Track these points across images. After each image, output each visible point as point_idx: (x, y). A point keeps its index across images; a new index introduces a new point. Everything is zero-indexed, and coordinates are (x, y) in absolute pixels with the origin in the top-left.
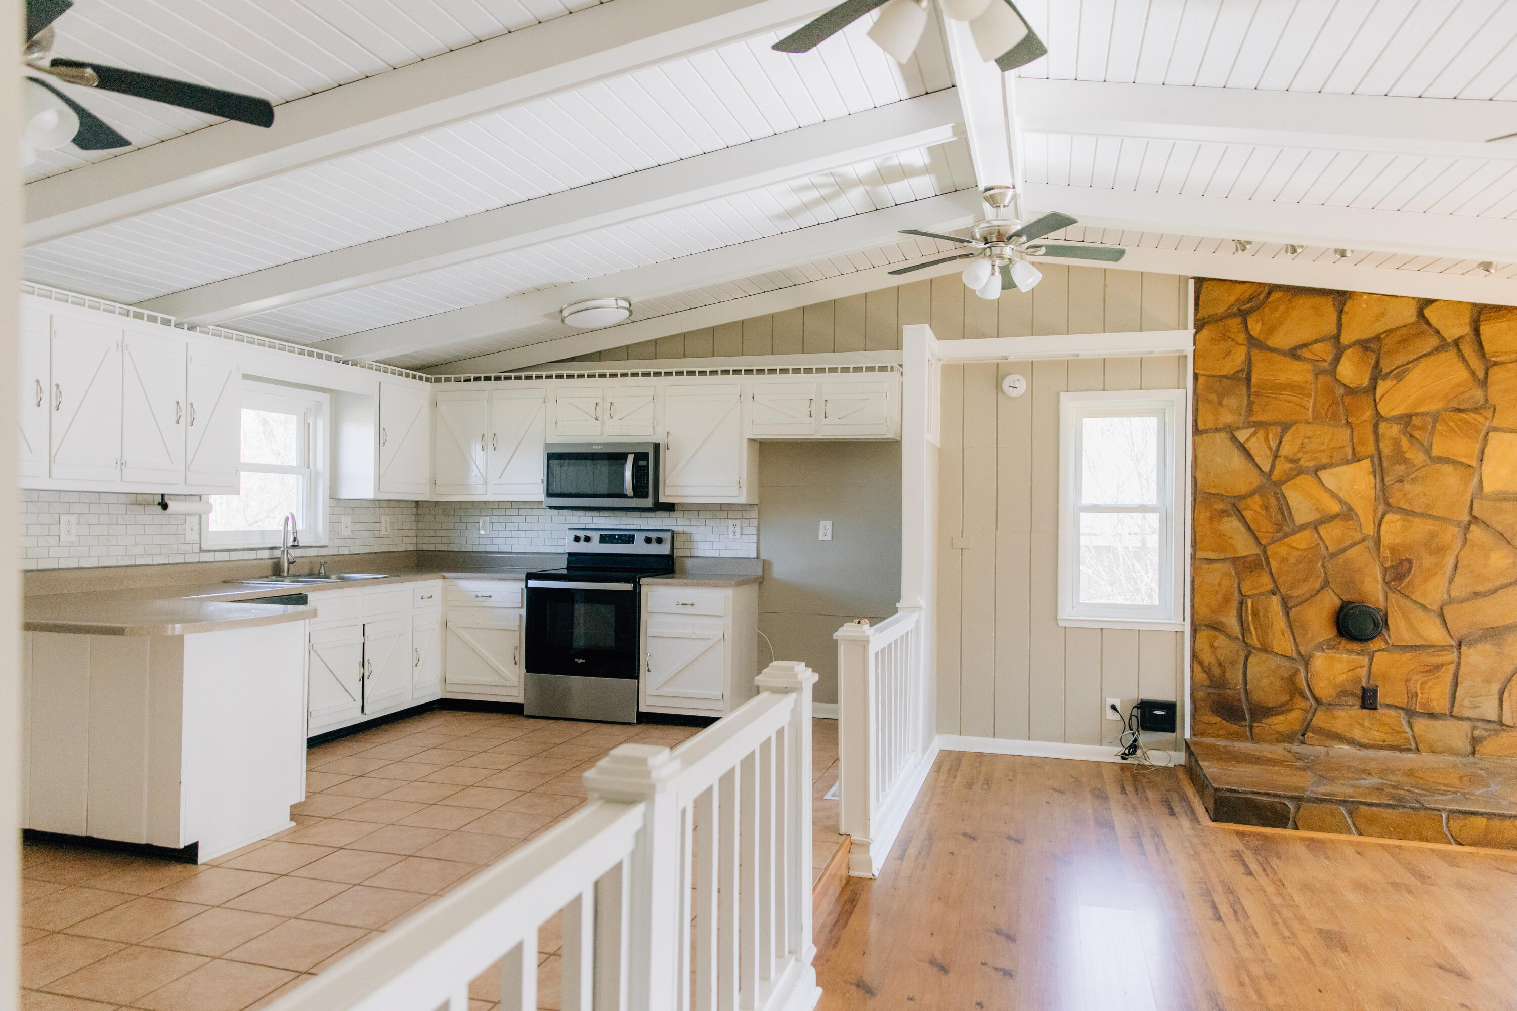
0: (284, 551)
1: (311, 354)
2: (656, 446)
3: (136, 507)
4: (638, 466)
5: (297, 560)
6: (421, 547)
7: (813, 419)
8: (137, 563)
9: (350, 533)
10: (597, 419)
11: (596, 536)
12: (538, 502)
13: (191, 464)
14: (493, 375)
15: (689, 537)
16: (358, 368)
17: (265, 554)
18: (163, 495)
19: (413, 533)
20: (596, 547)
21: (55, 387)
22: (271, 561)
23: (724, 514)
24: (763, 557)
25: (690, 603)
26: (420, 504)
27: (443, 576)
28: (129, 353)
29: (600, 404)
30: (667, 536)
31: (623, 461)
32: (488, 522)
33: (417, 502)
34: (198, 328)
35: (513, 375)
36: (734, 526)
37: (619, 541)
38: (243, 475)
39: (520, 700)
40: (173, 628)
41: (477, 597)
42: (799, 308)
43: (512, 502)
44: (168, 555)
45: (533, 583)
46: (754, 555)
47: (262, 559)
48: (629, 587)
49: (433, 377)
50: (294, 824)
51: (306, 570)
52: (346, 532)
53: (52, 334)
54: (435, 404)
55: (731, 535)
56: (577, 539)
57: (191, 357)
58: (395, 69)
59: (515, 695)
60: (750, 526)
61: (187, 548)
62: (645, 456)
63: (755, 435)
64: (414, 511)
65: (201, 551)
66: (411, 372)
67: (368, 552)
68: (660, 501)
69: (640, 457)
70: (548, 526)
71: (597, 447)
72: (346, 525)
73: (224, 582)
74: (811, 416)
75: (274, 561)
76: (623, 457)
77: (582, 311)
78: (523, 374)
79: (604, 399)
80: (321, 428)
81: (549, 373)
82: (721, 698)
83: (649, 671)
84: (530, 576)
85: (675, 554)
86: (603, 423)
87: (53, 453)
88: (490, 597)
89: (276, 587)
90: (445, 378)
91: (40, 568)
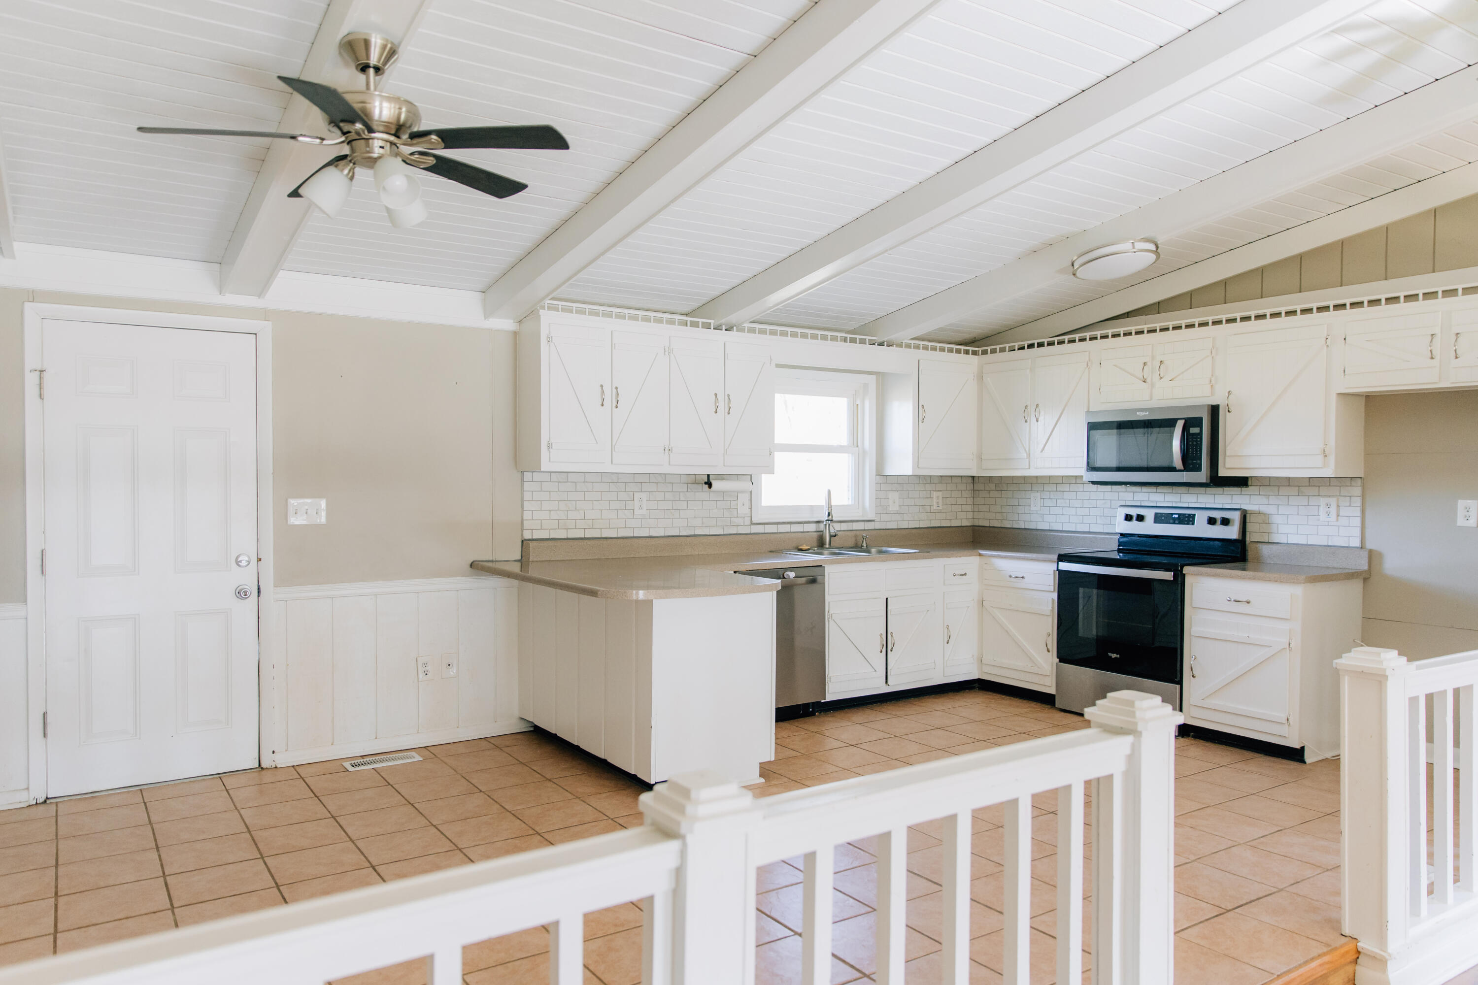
0: (826, 525)
1: (853, 341)
2: (1214, 410)
3: (695, 486)
4: (1189, 434)
5: (838, 533)
6: (977, 523)
7: (1435, 362)
8: (697, 533)
9: (897, 508)
10: (1144, 382)
11: (1149, 515)
12: (1076, 476)
13: (728, 448)
14: (1046, 341)
15: (1265, 518)
16: (894, 348)
17: (812, 528)
18: (708, 476)
19: (969, 508)
20: (1150, 528)
21: (615, 390)
22: (816, 533)
23: (1313, 491)
24: (1369, 546)
25: (1245, 600)
26: (976, 480)
27: (979, 553)
28: (674, 355)
29: (1149, 364)
30: (1236, 517)
31: (1173, 428)
32: (1039, 498)
33: (973, 477)
34: (735, 327)
35: (1066, 338)
36: (1328, 506)
37: (1177, 522)
38: (778, 456)
39: (1052, 691)
40: (637, 594)
41: (1010, 576)
42: (1429, 211)
43: (1063, 476)
44: (723, 527)
45: (1065, 566)
46: (1356, 543)
47: (808, 532)
48: (1168, 576)
49: (980, 349)
50: (763, 780)
51: (851, 543)
52: (893, 507)
53: (613, 346)
54: (980, 377)
55: (1323, 517)
56: (1128, 518)
57: (727, 354)
58: (755, 56)
59: (1048, 686)
60: (1350, 506)
61: (740, 521)
62: (1196, 422)
63: (1346, 388)
64: (970, 486)
65: (752, 524)
66: (963, 348)
67: (918, 526)
68: (1219, 475)
69: (1192, 423)
70: (1100, 503)
71: (1143, 414)
72: (894, 501)
73: (771, 552)
74: (1432, 358)
75: (818, 533)
76: (1170, 423)
77: (1094, 260)
78: (1077, 336)
79: (1153, 358)
80: (868, 407)
81: (1104, 332)
82: (1285, 721)
83: (1193, 676)
84: (1062, 558)
85: (1248, 539)
86: (1153, 385)
87: (614, 444)
88: (1023, 578)
89: (807, 559)
90: (1000, 348)
91: (619, 536)
